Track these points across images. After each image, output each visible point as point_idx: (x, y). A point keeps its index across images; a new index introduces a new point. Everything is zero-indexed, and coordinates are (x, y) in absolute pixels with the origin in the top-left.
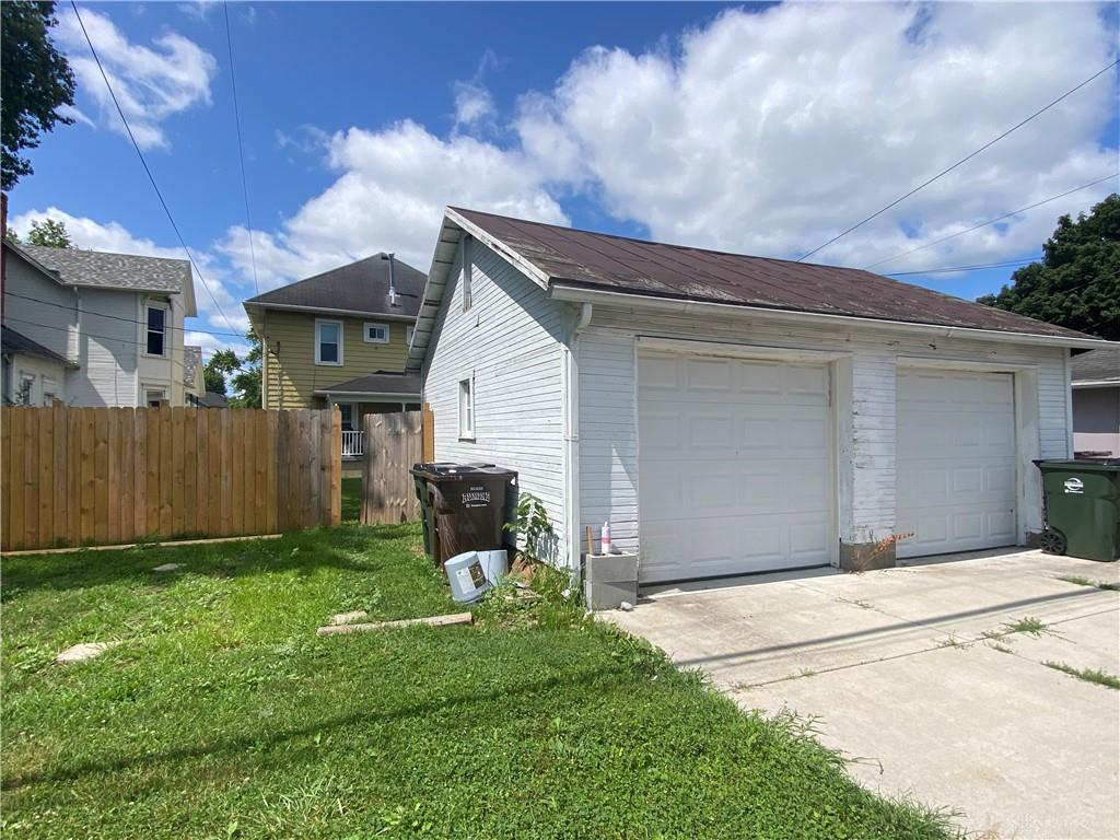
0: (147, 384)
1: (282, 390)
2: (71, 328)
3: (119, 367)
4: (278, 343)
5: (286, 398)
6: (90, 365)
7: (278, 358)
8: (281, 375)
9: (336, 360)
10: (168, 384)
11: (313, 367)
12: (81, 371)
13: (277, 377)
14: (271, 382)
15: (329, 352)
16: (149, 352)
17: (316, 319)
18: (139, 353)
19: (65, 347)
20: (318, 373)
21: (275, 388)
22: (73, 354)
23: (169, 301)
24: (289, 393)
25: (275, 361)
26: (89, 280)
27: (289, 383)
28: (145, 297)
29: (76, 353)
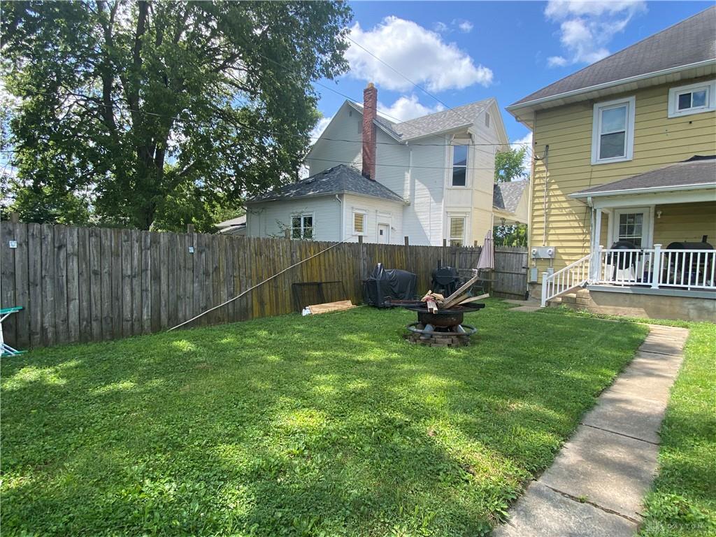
0: (452, 212)
1: (549, 202)
2: (406, 173)
3: (432, 200)
4: (547, 146)
5: (553, 212)
6: (416, 201)
7: (546, 164)
8: (548, 184)
9: (622, 154)
10: (469, 210)
11: (589, 169)
12: (411, 206)
13: (544, 187)
14: (538, 194)
15: (612, 145)
16: (454, 185)
17: (596, 106)
18: (446, 186)
19: (403, 190)
20: (594, 175)
21: (542, 200)
22: (406, 195)
23: (470, 136)
24: (557, 205)
25: (543, 168)
26: (416, 134)
27: (559, 192)
28: (451, 136)
29: (409, 193)
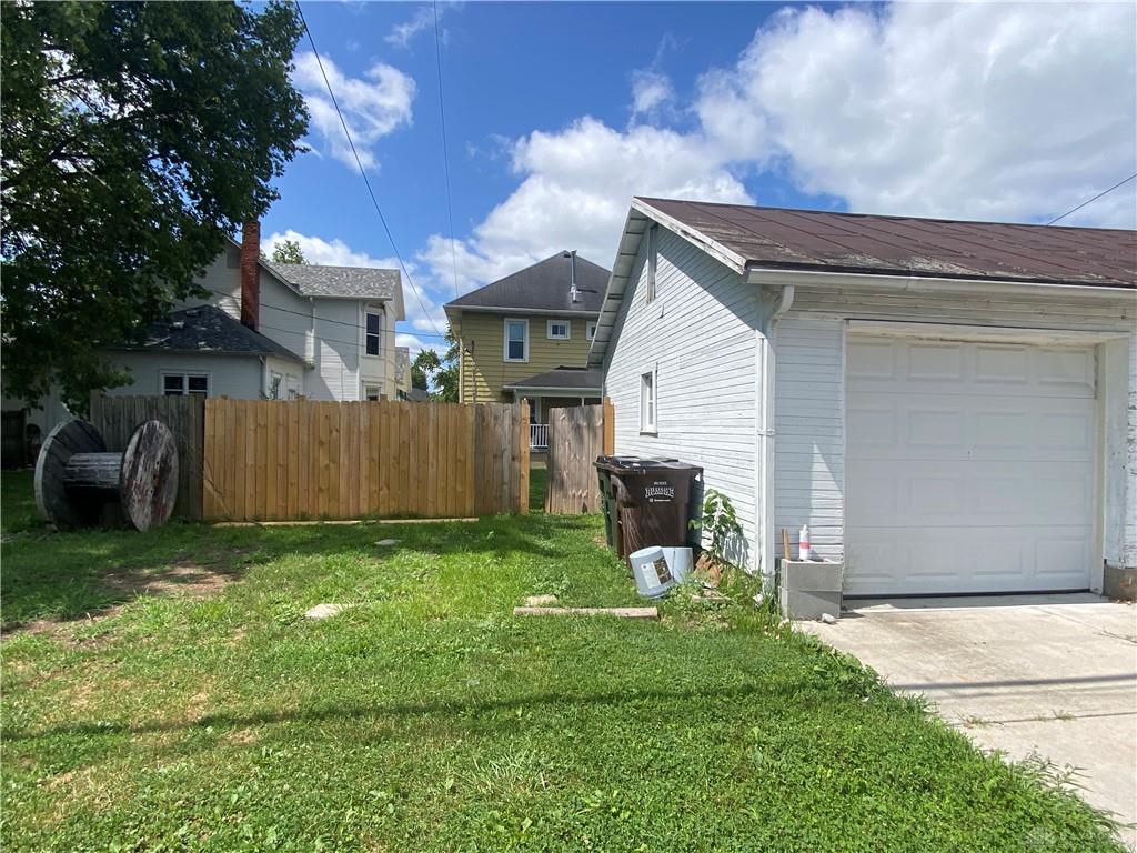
0: (366, 382)
1: (476, 387)
2: (308, 333)
3: (344, 367)
4: (473, 342)
5: (478, 394)
6: (322, 365)
7: (472, 356)
8: (475, 372)
9: (522, 357)
10: (382, 380)
11: (502, 364)
12: (316, 370)
13: (472, 374)
14: (467, 378)
15: (516, 350)
16: (368, 352)
17: (506, 319)
18: (360, 354)
19: (304, 349)
20: (506, 369)
21: (470, 384)
22: (310, 356)
23: (383, 307)
24: (481, 389)
25: (471, 359)
26: (321, 291)
27: (482, 379)
28: (364, 304)
29: (312, 355)
